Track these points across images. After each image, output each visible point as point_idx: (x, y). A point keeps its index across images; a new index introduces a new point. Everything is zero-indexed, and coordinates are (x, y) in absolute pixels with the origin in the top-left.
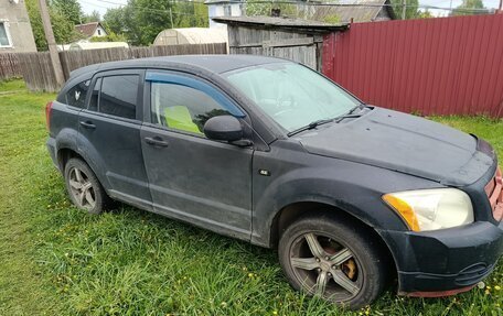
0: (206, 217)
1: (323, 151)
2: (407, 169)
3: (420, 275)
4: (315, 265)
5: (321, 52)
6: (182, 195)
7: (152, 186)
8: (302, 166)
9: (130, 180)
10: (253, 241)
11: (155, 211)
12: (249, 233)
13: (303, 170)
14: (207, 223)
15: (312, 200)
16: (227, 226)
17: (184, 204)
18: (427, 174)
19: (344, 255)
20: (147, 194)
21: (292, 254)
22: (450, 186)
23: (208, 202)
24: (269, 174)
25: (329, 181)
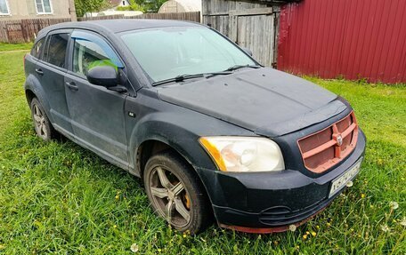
0: (103, 149)
1: (171, 99)
2: (229, 118)
3: (229, 210)
4: (165, 195)
5: (279, 20)
6: (88, 129)
7: (73, 122)
8: (155, 111)
9: (62, 116)
10: (131, 171)
11: (76, 142)
12: (127, 164)
13: (155, 114)
14: (104, 155)
15: (155, 139)
16: (114, 158)
17: (90, 138)
18: (245, 124)
19: (179, 188)
20: (70, 128)
21: (151, 184)
22: (262, 136)
23: (103, 137)
24: (135, 116)
25: (167, 124)
